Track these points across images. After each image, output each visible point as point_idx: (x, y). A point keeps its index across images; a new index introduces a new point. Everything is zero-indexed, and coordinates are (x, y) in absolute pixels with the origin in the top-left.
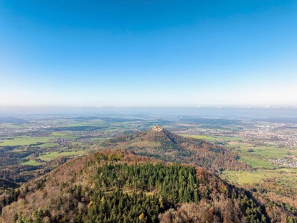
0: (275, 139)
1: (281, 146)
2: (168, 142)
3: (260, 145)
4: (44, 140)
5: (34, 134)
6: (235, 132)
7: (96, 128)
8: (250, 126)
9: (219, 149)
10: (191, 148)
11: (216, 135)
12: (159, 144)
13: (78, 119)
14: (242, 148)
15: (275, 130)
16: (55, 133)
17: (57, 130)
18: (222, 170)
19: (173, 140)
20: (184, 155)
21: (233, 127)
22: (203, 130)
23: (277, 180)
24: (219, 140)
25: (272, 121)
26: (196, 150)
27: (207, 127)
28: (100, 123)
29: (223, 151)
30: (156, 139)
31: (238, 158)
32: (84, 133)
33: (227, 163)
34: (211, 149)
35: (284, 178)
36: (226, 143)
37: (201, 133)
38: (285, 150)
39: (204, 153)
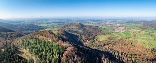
0: (111, 24)
1: (112, 26)
2: (80, 27)
3: (107, 26)
4: (49, 25)
5: (48, 23)
6: (101, 23)
7: (63, 22)
8: (105, 21)
9: (96, 29)
10: (88, 29)
11: (96, 24)
12: (78, 27)
13: (60, 20)
14: (103, 27)
15: (110, 22)
16: (53, 23)
17: (54, 22)
18: (96, 36)
19: (82, 26)
20: (85, 31)
21: (101, 22)
22: (93, 23)
23: (111, 37)
24: (97, 25)
25: (110, 20)
26: (89, 29)
27: (94, 22)
28: (65, 21)
29: (97, 29)
30: (77, 26)
31: (101, 31)
32: (60, 24)
33: (98, 33)
34: (94, 29)
35: (113, 36)
36: (98, 26)
37: (92, 24)
38: (113, 27)
39: (91, 30)
